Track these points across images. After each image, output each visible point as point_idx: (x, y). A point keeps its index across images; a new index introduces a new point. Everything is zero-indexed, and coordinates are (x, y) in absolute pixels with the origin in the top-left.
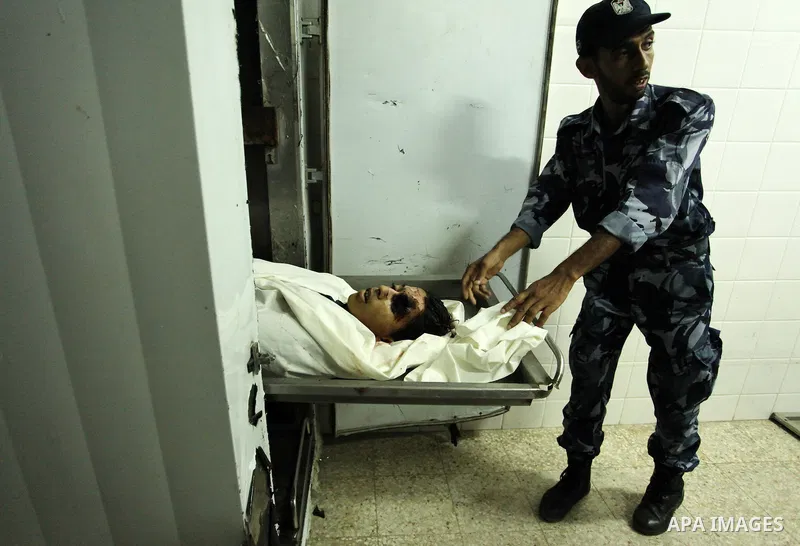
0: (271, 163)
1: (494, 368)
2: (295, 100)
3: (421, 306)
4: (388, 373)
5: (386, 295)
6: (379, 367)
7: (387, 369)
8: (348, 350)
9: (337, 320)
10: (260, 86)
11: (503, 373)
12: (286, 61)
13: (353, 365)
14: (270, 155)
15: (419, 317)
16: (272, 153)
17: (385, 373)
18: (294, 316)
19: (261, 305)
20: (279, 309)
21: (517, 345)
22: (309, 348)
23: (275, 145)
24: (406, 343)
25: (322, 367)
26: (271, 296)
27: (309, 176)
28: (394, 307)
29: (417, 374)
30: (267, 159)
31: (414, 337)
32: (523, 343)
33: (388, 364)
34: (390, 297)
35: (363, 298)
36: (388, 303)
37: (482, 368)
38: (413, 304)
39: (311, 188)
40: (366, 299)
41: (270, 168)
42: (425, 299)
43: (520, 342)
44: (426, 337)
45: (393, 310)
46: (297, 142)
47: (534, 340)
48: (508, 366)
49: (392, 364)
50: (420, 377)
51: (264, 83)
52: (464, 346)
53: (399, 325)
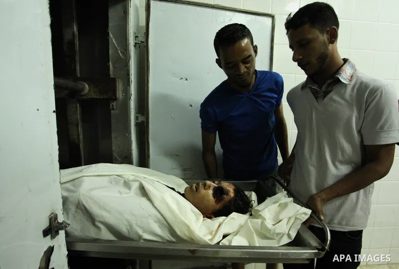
0: (113, 109)
1: (279, 237)
2: (128, 75)
3: (232, 194)
4: (211, 240)
5: (209, 187)
6: (205, 235)
7: (210, 237)
8: (185, 224)
9: (178, 203)
10: (109, 66)
11: (286, 240)
12: (124, 53)
13: (188, 234)
14: (113, 105)
15: (230, 201)
16: (115, 104)
17: (209, 240)
18: (149, 199)
19: (128, 191)
20: (140, 194)
21: (292, 221)
22: (158, 221)
23: (115, 99)
24: (222, 219)
25: (167, 236)
26: (135, 186)
27: (137, 118)
28: (215, 195)
29: (229, 240)
30: (111, 107)
31: (227, 215)
32: (296, 218)
33: (211, 233)
34: (212, 188)
35: (195, 189)
36: (211, 192)
37: (271, 237)
38: (227, 193)
39: (137, 125)
40: (196, 190)
41: (112, 112)
42: (234, 190)
43: (294, 218)
44: (234, 215)
45: (214, 197)
46: (128, 98)
47: (303, 215)
48: (289, 235)
49: (214, 233)
50: (231, 242)
51: (111, 65)
52: (259, 221)
53: (218, 206)
